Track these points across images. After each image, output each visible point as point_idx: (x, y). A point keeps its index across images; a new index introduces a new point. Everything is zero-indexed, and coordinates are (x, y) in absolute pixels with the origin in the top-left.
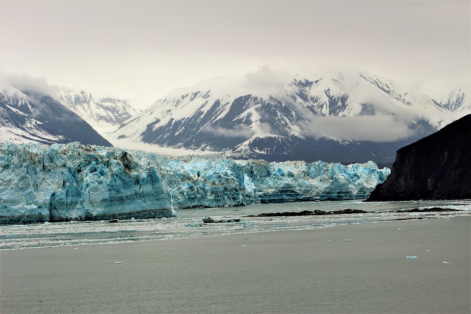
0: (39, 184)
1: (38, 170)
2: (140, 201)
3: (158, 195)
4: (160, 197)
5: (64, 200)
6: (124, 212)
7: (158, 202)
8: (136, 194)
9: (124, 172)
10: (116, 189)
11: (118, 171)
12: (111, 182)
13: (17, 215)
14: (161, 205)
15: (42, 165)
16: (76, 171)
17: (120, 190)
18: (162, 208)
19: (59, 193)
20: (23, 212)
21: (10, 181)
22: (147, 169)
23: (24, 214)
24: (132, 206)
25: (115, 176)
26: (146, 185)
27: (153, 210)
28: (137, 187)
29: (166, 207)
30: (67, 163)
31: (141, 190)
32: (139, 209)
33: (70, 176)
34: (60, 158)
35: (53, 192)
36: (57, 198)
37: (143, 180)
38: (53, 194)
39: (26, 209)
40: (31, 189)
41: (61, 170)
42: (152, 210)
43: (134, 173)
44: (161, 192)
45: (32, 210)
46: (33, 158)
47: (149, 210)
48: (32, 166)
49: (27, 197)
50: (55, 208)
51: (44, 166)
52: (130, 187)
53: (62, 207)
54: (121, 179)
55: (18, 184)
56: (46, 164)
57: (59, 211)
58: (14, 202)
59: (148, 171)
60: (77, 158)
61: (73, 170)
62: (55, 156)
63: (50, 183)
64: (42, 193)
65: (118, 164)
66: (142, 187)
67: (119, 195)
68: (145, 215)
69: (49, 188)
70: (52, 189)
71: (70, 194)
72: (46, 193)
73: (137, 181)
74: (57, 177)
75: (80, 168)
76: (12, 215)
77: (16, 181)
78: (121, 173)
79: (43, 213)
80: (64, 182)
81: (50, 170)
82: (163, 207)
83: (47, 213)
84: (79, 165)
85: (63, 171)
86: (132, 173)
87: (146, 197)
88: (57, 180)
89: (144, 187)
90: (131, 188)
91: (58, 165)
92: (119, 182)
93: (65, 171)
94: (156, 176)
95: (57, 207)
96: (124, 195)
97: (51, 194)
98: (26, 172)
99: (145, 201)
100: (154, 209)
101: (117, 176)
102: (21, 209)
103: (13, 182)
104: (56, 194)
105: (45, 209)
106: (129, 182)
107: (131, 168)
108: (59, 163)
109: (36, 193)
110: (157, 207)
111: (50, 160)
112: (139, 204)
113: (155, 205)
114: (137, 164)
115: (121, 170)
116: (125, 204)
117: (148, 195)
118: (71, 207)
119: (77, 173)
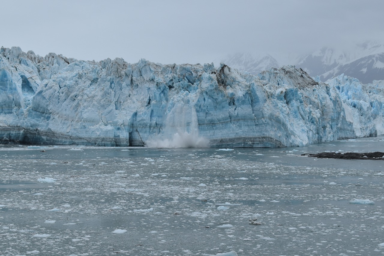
0: (122, 101)
1: (124, 84)
2: (235, 125)
3: (258, 119)
4: (260, 122)
5: (148, 121)
6: (215, 138)
7: (258, 128)
8: (230, 117)
9: (216, 89)
10: (205, 110)
11: (208, 88)
12: (198, 101)
13: (94, 136)
14: (261, 132)
15: (130, 79)
16: (167, 87)
17: (210, 112)
18: (262, 136)
19: (141, 113)
20: (98, 133)
21: (93, 97)
22: (247, 86)
23: (99, 136)
24: (225, 131)
25: (204, 94)
26: (242, 106)
27: (251, 138)
28: (231, 109)
29: (267, 134)
30: (155, 78)
31: (236, 112)
32: (232, 136)
33: (158, 93)
34: (148, 71)
35: (134, 111)
36: (139, 119)
37: (238, 100)
38: (136, 114)
39: (101, 129)
40: (112, 107)
41: (147, 85)
42: (248, 138)
43: (229, 91)
44: (261, 116)
45: (107, 132)
46: (119, 70)
47: (244, 138)
48: (118, 80)
49: (107, 116)
50: (137, 131)
51: (132, 80)
52: (223, 107)
53: (144, 130)
54: (211, 97)
55: (100, 100)
56: (134, 78)
57: (141, 134)
58: (93, 122)
59: (248, 89)
60: (170, 72)
61: (162, 86)
62: (144, 69)
63: (135, 100)
64: (123, 111)
65: (211, 79)
66: (237, 108)
67: (209, 118)
68: (239, 143)
69: (133, 106)
70: (135, 108)
71: (155, 114)
72: (128, 112)
73: (232, 101)
74: (143, 93)
75: (173, 83)
76: (89, 137)
77: (99, 97)
78: (211, 90)
79: (121, 136)
80: (150, 100)
81: (137, 85)
82: (264, 134)
83: (125, 136)
84: (172, 80)
85: (150, 86)
86: (227, 91)
87: (242, 122)
88: (142, 97)
89: (240, 108)
90: (225, 109)
91: (145, 79)
92: (209, 101)
93: (153, 86)
94: (256, 95)
95: (138, 130)
96: (215, 118)
97: (132, 114)
98: (108, 87)
99: (240, 126)
100: (251, 136)
101: (207, 93)
102: (98, 130)
103: (96, 98)
104: (138, 114)
105: (124, 131)
106: (222, 101)
107: (227, 84)
108: (147, 76)
109: (117, 111)
110: (257, 135)
111: (139, 74)
112: (233, 130)
113: (254, 132)
114: (234, 80)
115: (213, 86)
116: (216, 129)
117: (244, 119)
118: (155, 130)
119: (168, 90)
